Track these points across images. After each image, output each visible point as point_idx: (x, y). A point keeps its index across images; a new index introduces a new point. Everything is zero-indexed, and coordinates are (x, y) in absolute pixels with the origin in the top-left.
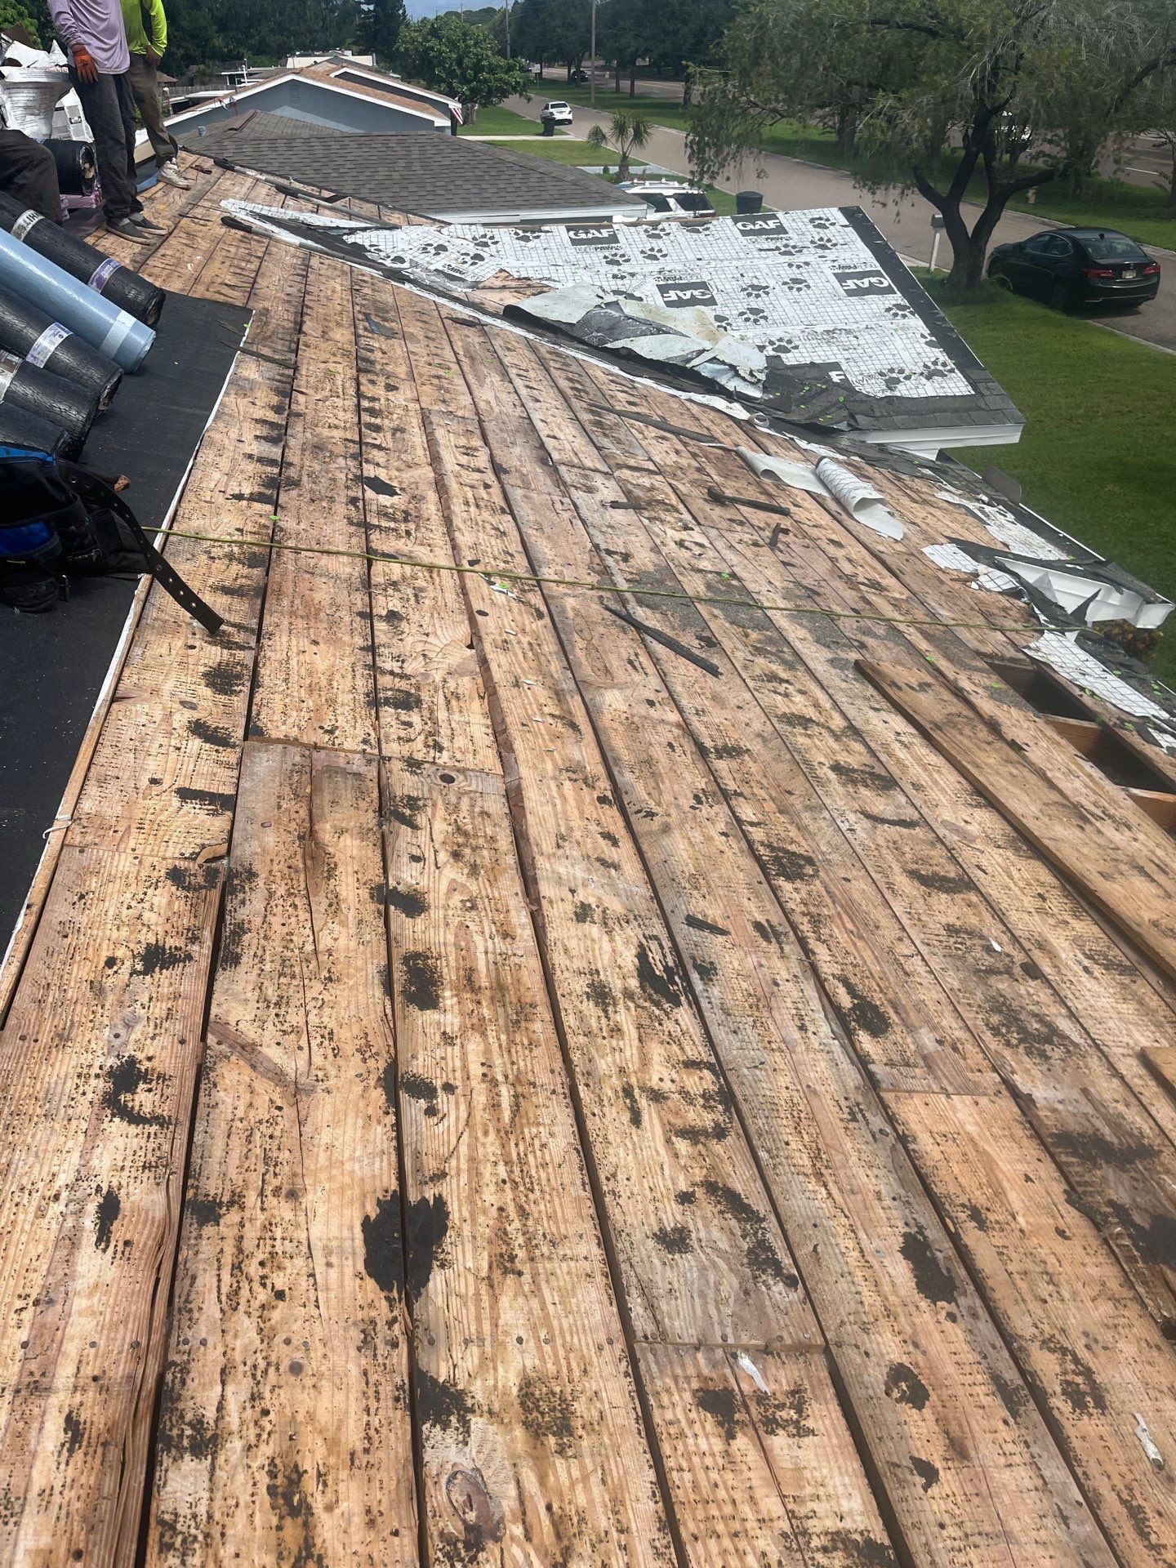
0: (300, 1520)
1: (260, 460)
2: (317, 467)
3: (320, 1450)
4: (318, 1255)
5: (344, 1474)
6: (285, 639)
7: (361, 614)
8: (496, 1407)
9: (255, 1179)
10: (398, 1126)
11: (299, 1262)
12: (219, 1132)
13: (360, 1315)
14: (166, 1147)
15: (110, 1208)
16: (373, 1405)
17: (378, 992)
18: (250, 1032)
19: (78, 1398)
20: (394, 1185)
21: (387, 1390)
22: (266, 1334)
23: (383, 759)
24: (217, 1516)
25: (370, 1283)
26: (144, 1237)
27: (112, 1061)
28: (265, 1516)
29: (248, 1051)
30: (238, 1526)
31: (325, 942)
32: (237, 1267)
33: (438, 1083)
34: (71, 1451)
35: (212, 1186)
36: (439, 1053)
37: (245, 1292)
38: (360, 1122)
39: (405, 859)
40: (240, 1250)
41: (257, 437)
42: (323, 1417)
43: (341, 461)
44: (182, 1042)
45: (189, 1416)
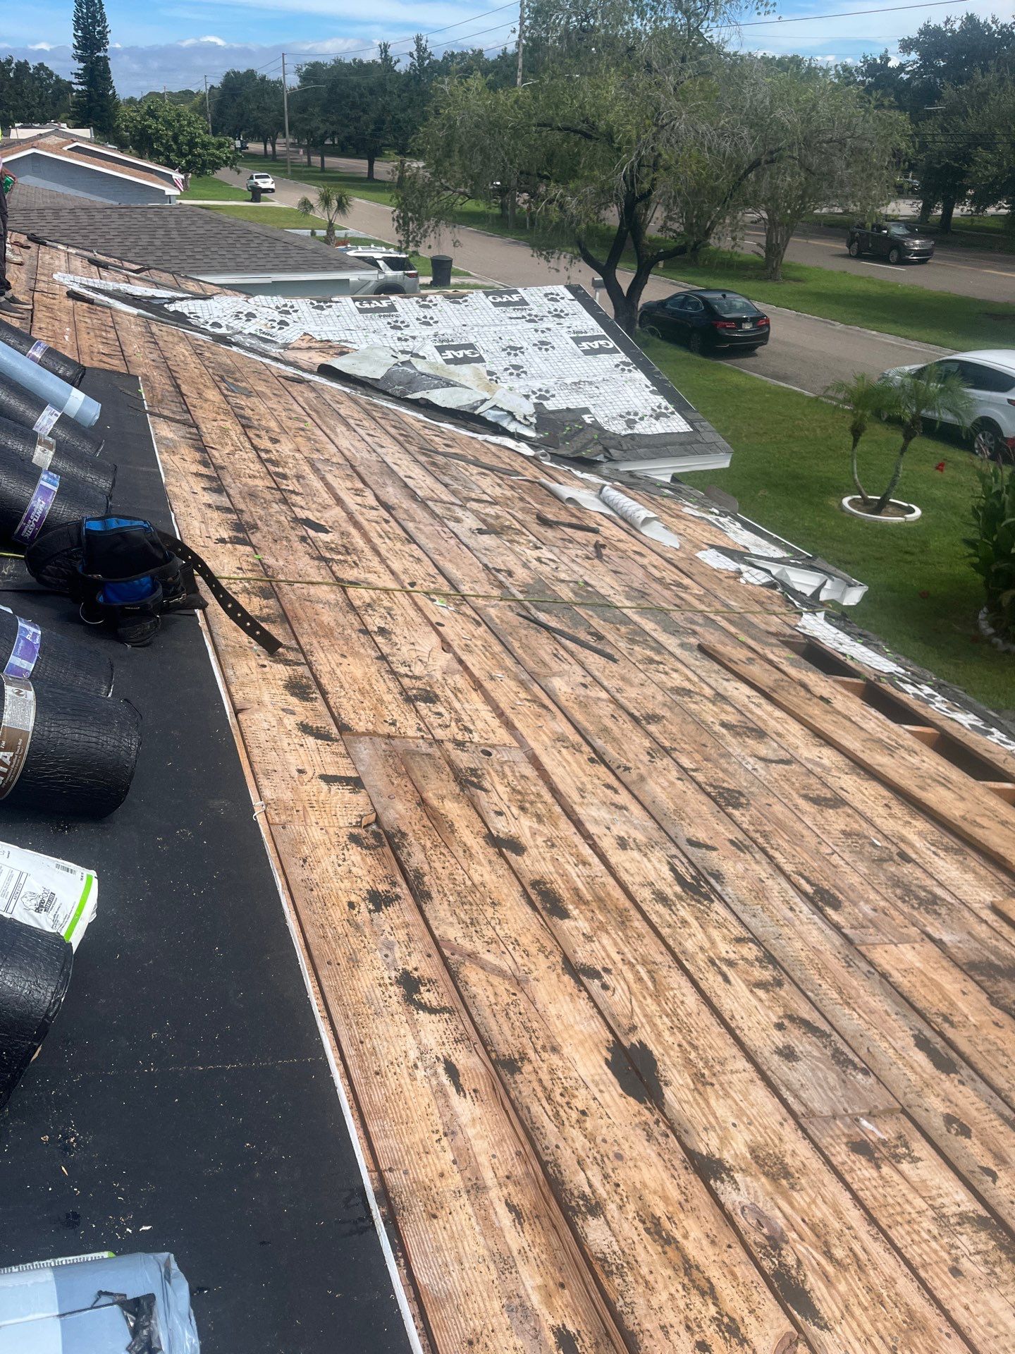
0: (673, 1246)
1: (218, 508)
2: (262, 513)
3: (661, 1204)
4: (591, 1085)
5: (682, 1216)
6: (322, 655)
7: (360, 631)
8: (743, 1166)
9: (525, 1041)
10: (591, 998)
11: (583, 1091)
12: (487, 1013)
13: (637, 1120)
14: (461, 1027)
15: (452, 1070)
16: (676, 1174)
17: (529, 910)
18: (467, 945)
19: (505, 1192)
20: (611, 1038)
21: (677, 1163)
22: (591, 1138)
23: (440, 742)
24: (627, 1251)
25: (631, 1100)
26: (483, 1086)
27: (393, 974)
28: (654, 1249)
29: (472, 956)
30: (642, 1256)
31: (477, 879)
32: (549, 1099)
33: (599, 968)
34: (520, 1224)
35: (504, 1049)
36: (588, 947)
37: (562, 1113)
38: (568, 998)
39: (492, 814)
40: (545, 1088)
41: (204, 489)
42: (652, 1184)
43: (274, 505)
44: (429, 956)
45: (576, 1193)
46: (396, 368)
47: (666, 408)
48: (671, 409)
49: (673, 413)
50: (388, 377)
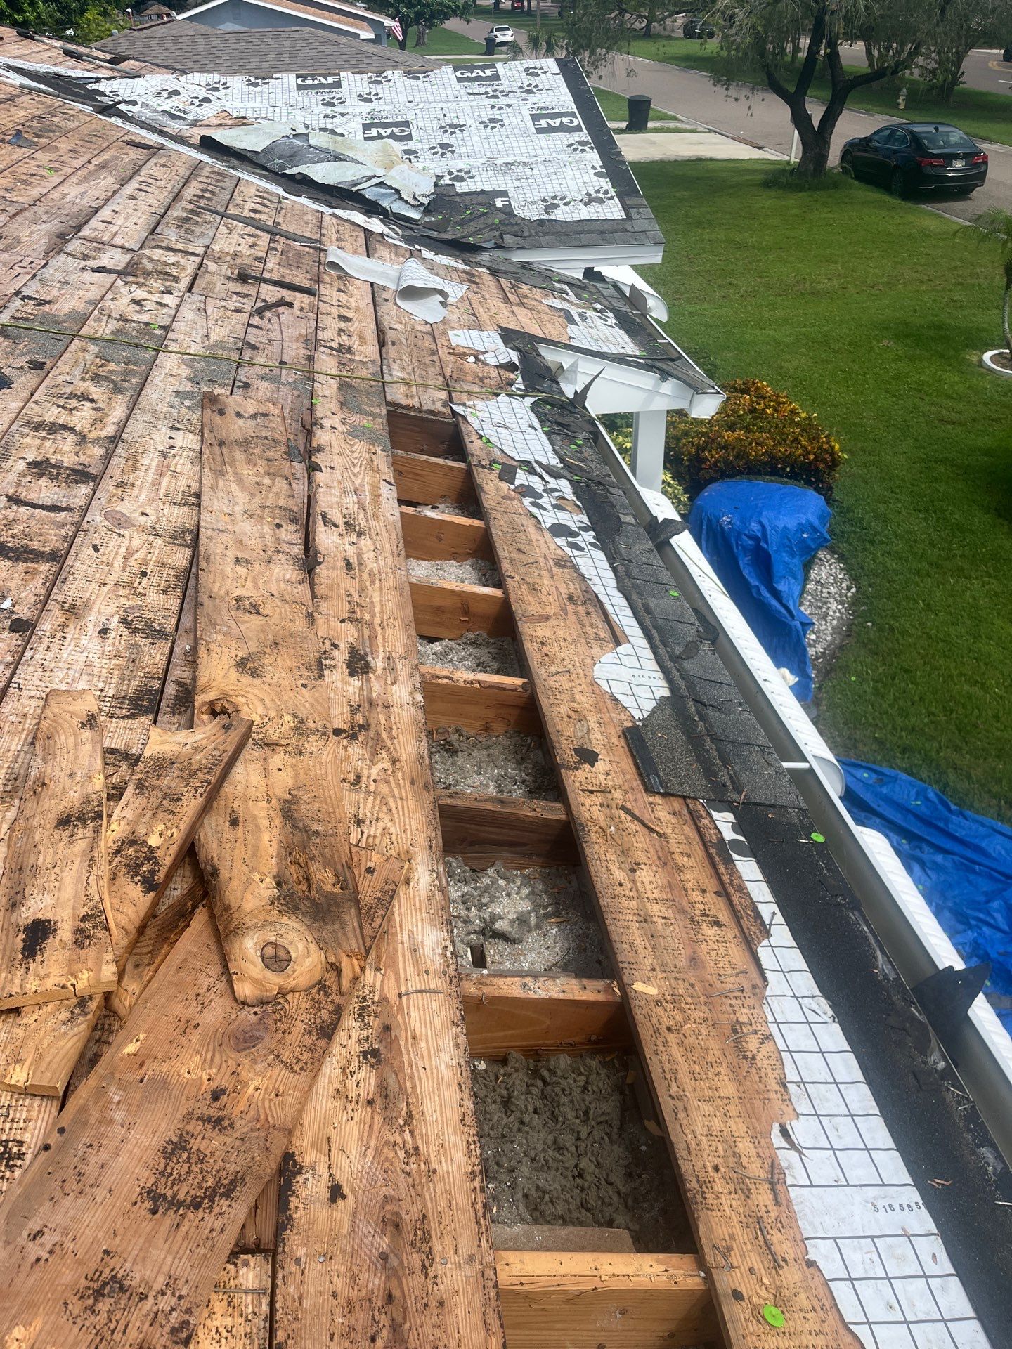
46: (284, 140)
47: (606, 192)
48: (612, 192)
49: (612, 198)
50: (268, 151)
